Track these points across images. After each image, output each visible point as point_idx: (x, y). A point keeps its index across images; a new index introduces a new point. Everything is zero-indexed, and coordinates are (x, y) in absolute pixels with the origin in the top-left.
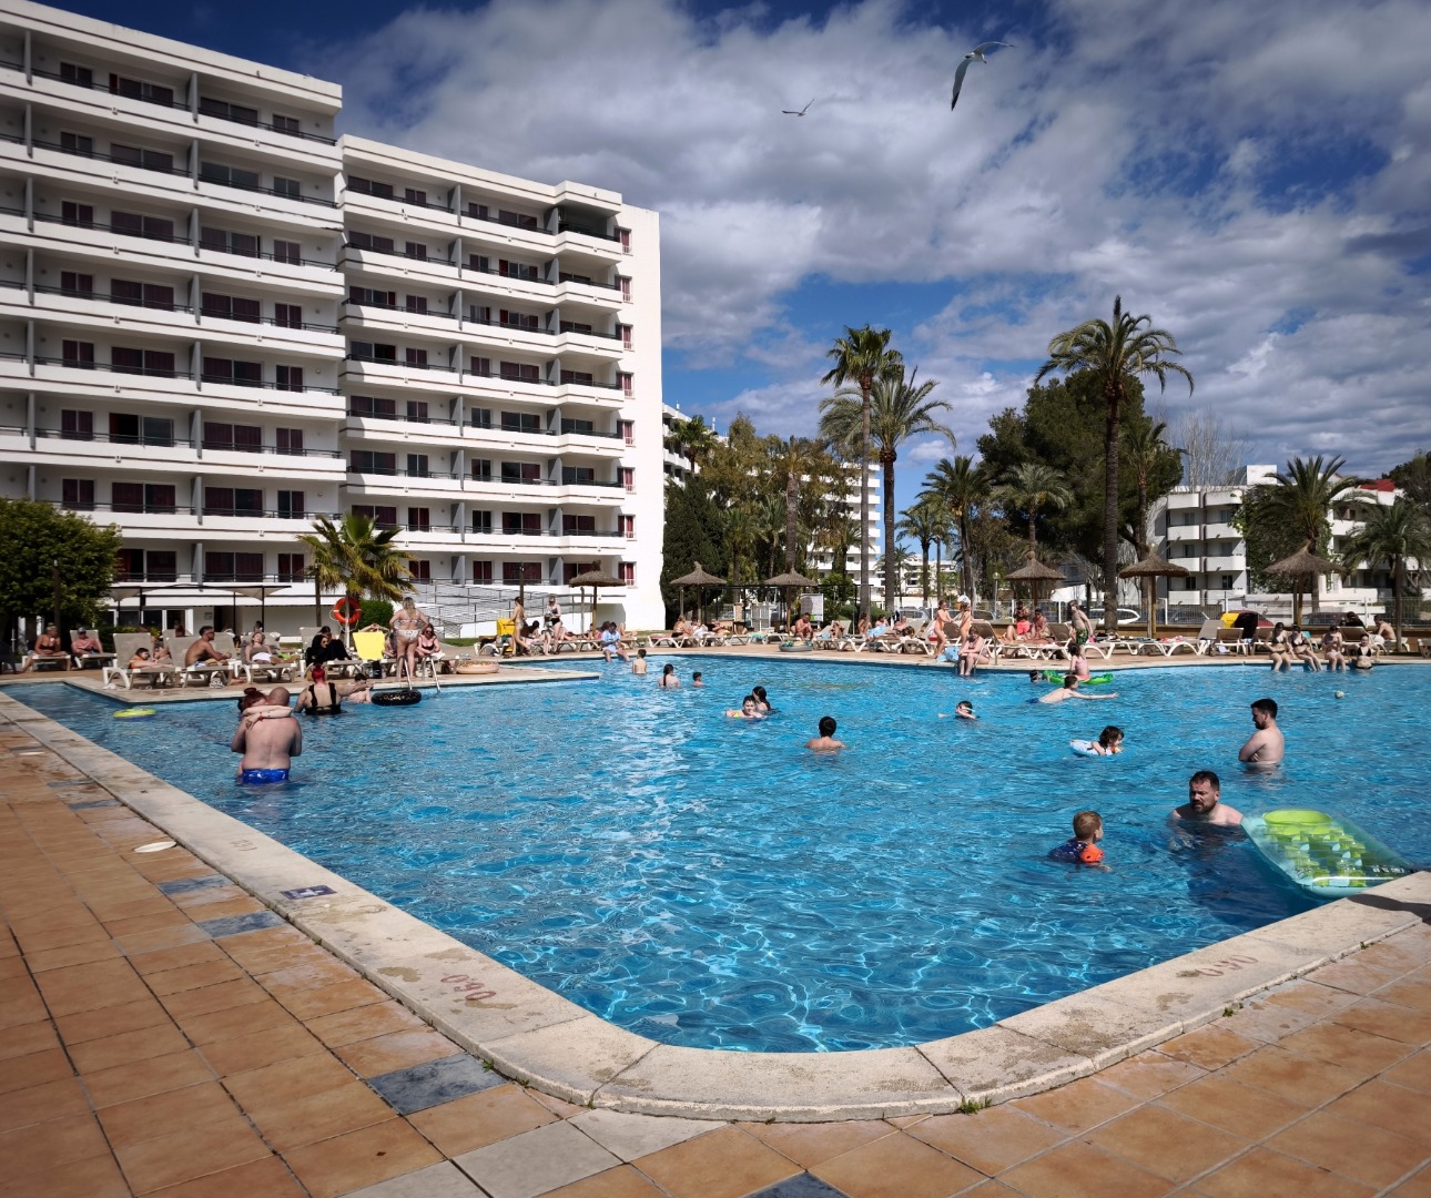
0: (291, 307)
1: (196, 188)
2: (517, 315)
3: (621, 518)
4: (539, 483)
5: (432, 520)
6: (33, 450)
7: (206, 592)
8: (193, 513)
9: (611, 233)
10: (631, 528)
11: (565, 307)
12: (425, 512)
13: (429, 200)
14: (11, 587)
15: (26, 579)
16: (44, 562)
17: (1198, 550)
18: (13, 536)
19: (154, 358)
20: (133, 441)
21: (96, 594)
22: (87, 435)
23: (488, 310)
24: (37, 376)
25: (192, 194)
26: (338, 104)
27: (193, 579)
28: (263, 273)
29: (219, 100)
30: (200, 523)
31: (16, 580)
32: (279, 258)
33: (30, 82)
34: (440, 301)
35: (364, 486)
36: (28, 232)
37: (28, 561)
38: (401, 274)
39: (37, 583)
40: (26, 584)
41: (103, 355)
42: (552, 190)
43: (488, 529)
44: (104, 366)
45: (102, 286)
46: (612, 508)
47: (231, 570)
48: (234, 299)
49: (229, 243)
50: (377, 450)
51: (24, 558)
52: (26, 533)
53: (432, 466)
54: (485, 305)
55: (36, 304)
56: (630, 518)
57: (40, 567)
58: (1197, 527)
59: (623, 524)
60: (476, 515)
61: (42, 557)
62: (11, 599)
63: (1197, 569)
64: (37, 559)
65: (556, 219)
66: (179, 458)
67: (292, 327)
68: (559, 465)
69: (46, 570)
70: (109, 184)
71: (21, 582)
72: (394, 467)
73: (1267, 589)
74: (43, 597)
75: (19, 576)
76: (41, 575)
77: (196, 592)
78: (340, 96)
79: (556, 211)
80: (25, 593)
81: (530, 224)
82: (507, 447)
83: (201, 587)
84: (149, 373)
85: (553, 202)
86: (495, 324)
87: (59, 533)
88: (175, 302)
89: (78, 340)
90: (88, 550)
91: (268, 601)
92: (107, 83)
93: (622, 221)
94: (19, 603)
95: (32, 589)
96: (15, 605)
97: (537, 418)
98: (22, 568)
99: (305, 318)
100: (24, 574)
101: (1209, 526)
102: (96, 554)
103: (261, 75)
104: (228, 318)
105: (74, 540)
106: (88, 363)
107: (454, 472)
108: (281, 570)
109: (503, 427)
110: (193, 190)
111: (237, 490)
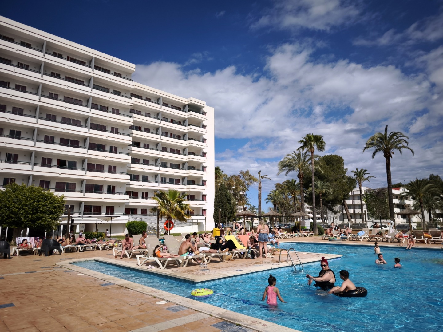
0: (116, 128)
1: (92, 91)
2: (175, 135)
3: (203, 195)
4: (180, 185)
5: (149, 196)
6: (32, 170)
7: (84, 219)
8: (81, 192)
9: (202, 112)
10: (205, 199)
11: (190, 133)
12: (147, 193)
13: (152, 100)
14: (28, 217)
15: (34, 214)
16: (40, 207)
17: (352, 207)
18: (31, 198)
19: (73, 142)
20: (64, 168)
21: (56, 219)
22: (49, 165)
23: (167, 133)
24: (36, 146)
25: (90, 92)
26: (134, 70)
27: (80, 214)
28: (109, 117)
29: (99, 66)
30: (84, 195)
31: (30, 214)
32: (113, 113)
33: (44, 56)
34: (154, 130)
35: (130, 185)
36: (39, 100)
37: (35, 207)
38: (144, 121)
39: (37, 215)
40: (34, 216)
41: (57, 140)
42: (186, 100)
44: (57, 144)
45: (59, 119)
46: (200, 192)
47: (91, 212)
48: (99, 125)
49: (99, 107)
50: (133, 174)
51: (34, 206)
52: (35, 197)
53: (149, 179)
54: (166, 132)
55: (39, 123)
56: (205, 195)
57: (39, 209)
58: (351, 200)
59: (203, 197)
61: (40, 206)
62: (27, 221)
63: (352, 212)
64: (38, 206)
65: (187, 108)
66: (79, 174)
67: (115, 134)
68: (186, 180)
69: (41, 210)
70: (65, 87)
71: (32, 215)
72: (138, 179)
73: (374, 218)
74: (39, 221)
75: (31, 213)
76: (39, 212)
77: (81, 219)
78: (135, 68)
79: (187, 106)
80: (32, 219)
81: (179, 109)
82: (172, 173)
83: (82, 217)
84: (71, 146)
85: (187, 103)
86: (169, 137)
87: (45, 197)
88: (81, 125)
89: (49, 135)
90: (55, 204)
91: (113, 222)
92: (67, 58)
93: (205, 110)
94: (30, 223)
95: (35, 217)
96: (29, 223)
97: (179, 165)
98: (33, 210)
99: (120, 131)
100: (33, 212)
101: (355, 200)
102: (58, 205)
103: (113, 60)
104: (97, 130)
105: (50, 200)
106: (52, 142)
107: (156, 181)
108: (107, 212)
109: (170, 168)
110: (91, 91)
111: (96, 185)
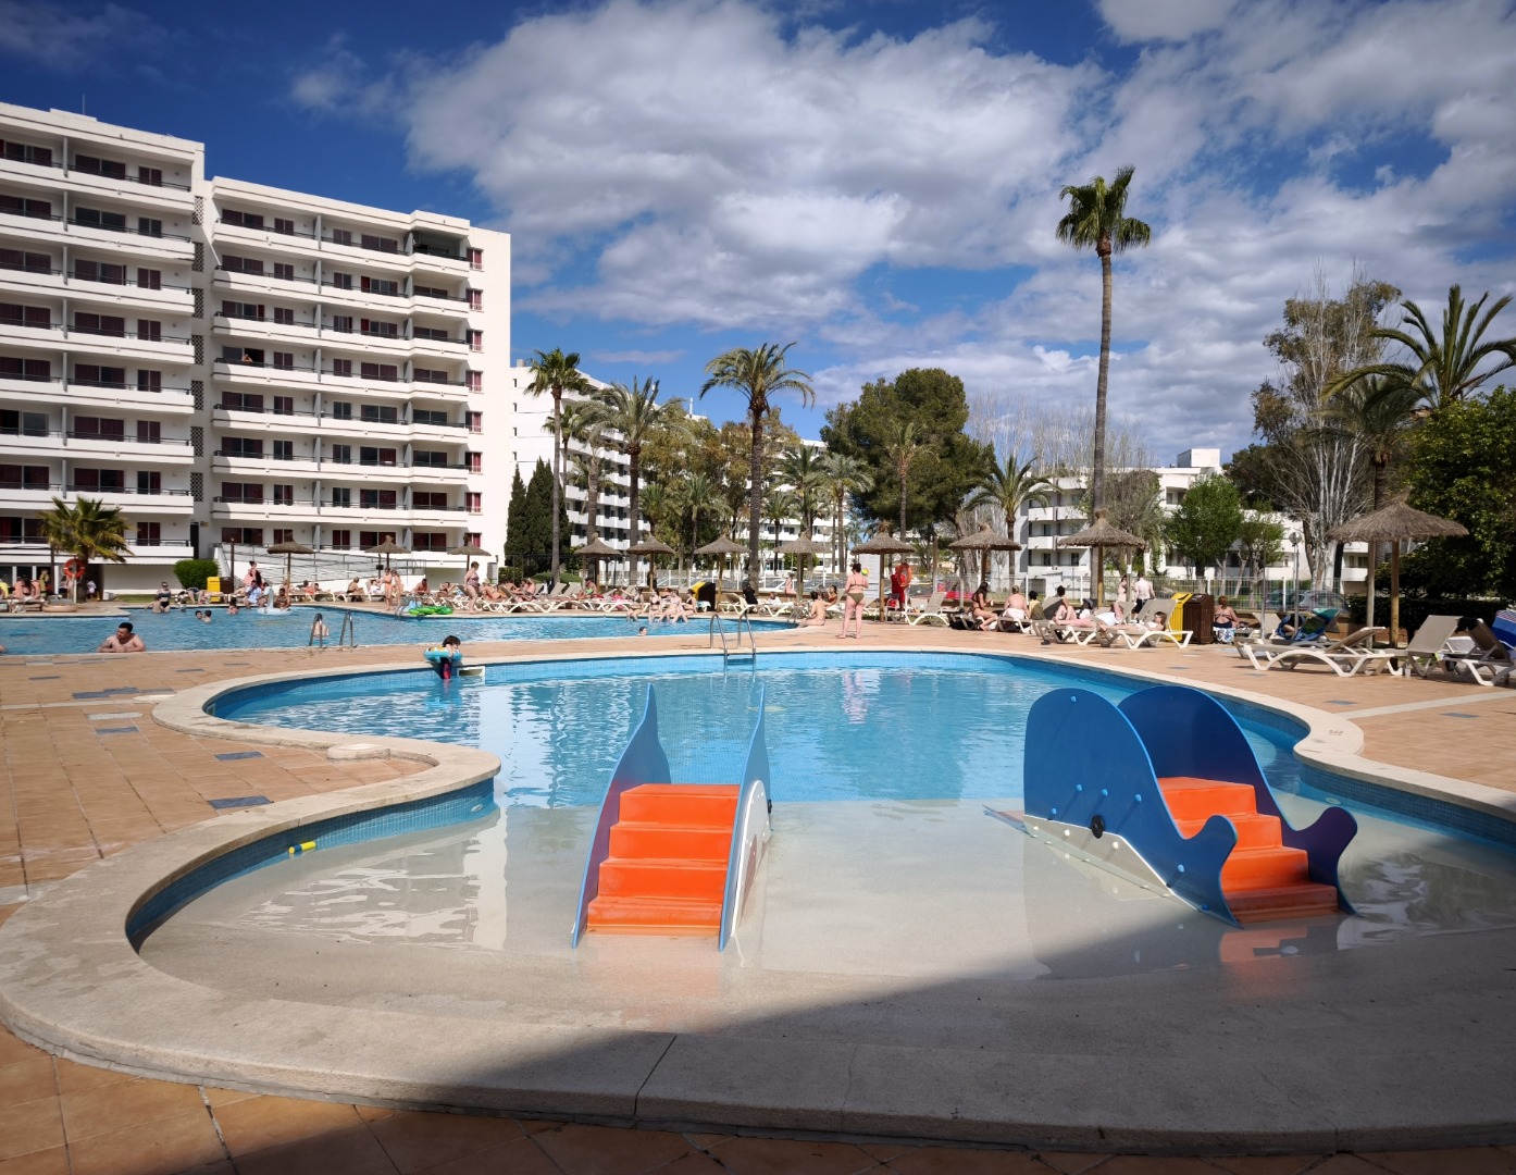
0: (153, 322)
1: (66, 230)
2: (377, 323)
3: (469, 495)
4: (394, 465)
5: (296, 496)
8: (60, 488)
10: (478, 503)
11: (417, 317)
12: (289, 490)
13: (297, 229)
19: (32, 366)
20: (16, 432)
23: (350, 319)
25: (62, 234)
29: (93, 157)
30: (65, 497)
32: (143, 284)
34: (306, 313)
35: (229, 467)
38: (266, 291)
42: (408, 219)
43: (347, 504)
46: (458, 486)
48: (102, 317)
49: (96, 273)
50: (245, 438)
53: (296, 451)
54: (348, 315)
56: (477, 495)
58: (1049, 509)
59: (471, 501)
60: (336, 492)
63: (1049, 547)
65: (411, 242)
66: (49, 445)
67: (152, 340)
68: (410, 450)
72: (261, 452)
79: (411, 236)
81: (391, 248)
82: (360, 435)
85: (409, 227)
86: (357, 332)
88: (51, 321)
93: (474, 243)
97: (394, 410)
99: (164, 332)
101: (1061, 509)
103: (125, 137)
108: (139, 535)
109: (364, 419)
110: (64, 232)
111: (103, 471)
